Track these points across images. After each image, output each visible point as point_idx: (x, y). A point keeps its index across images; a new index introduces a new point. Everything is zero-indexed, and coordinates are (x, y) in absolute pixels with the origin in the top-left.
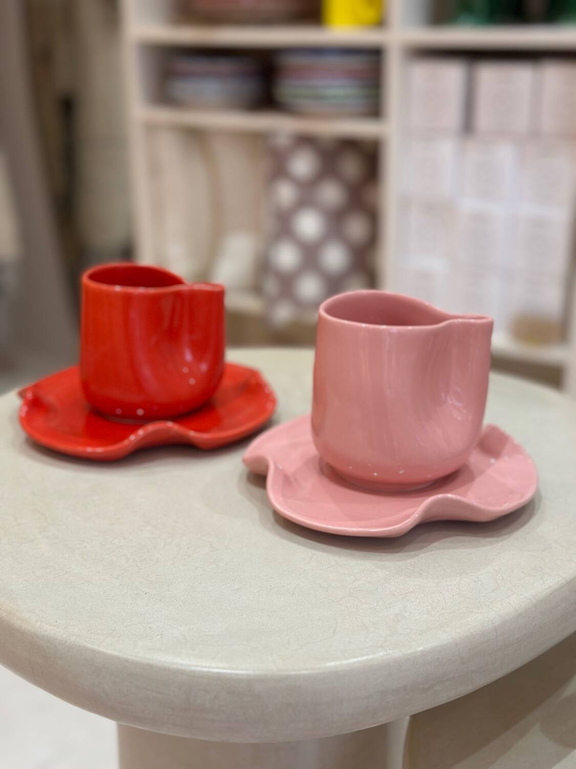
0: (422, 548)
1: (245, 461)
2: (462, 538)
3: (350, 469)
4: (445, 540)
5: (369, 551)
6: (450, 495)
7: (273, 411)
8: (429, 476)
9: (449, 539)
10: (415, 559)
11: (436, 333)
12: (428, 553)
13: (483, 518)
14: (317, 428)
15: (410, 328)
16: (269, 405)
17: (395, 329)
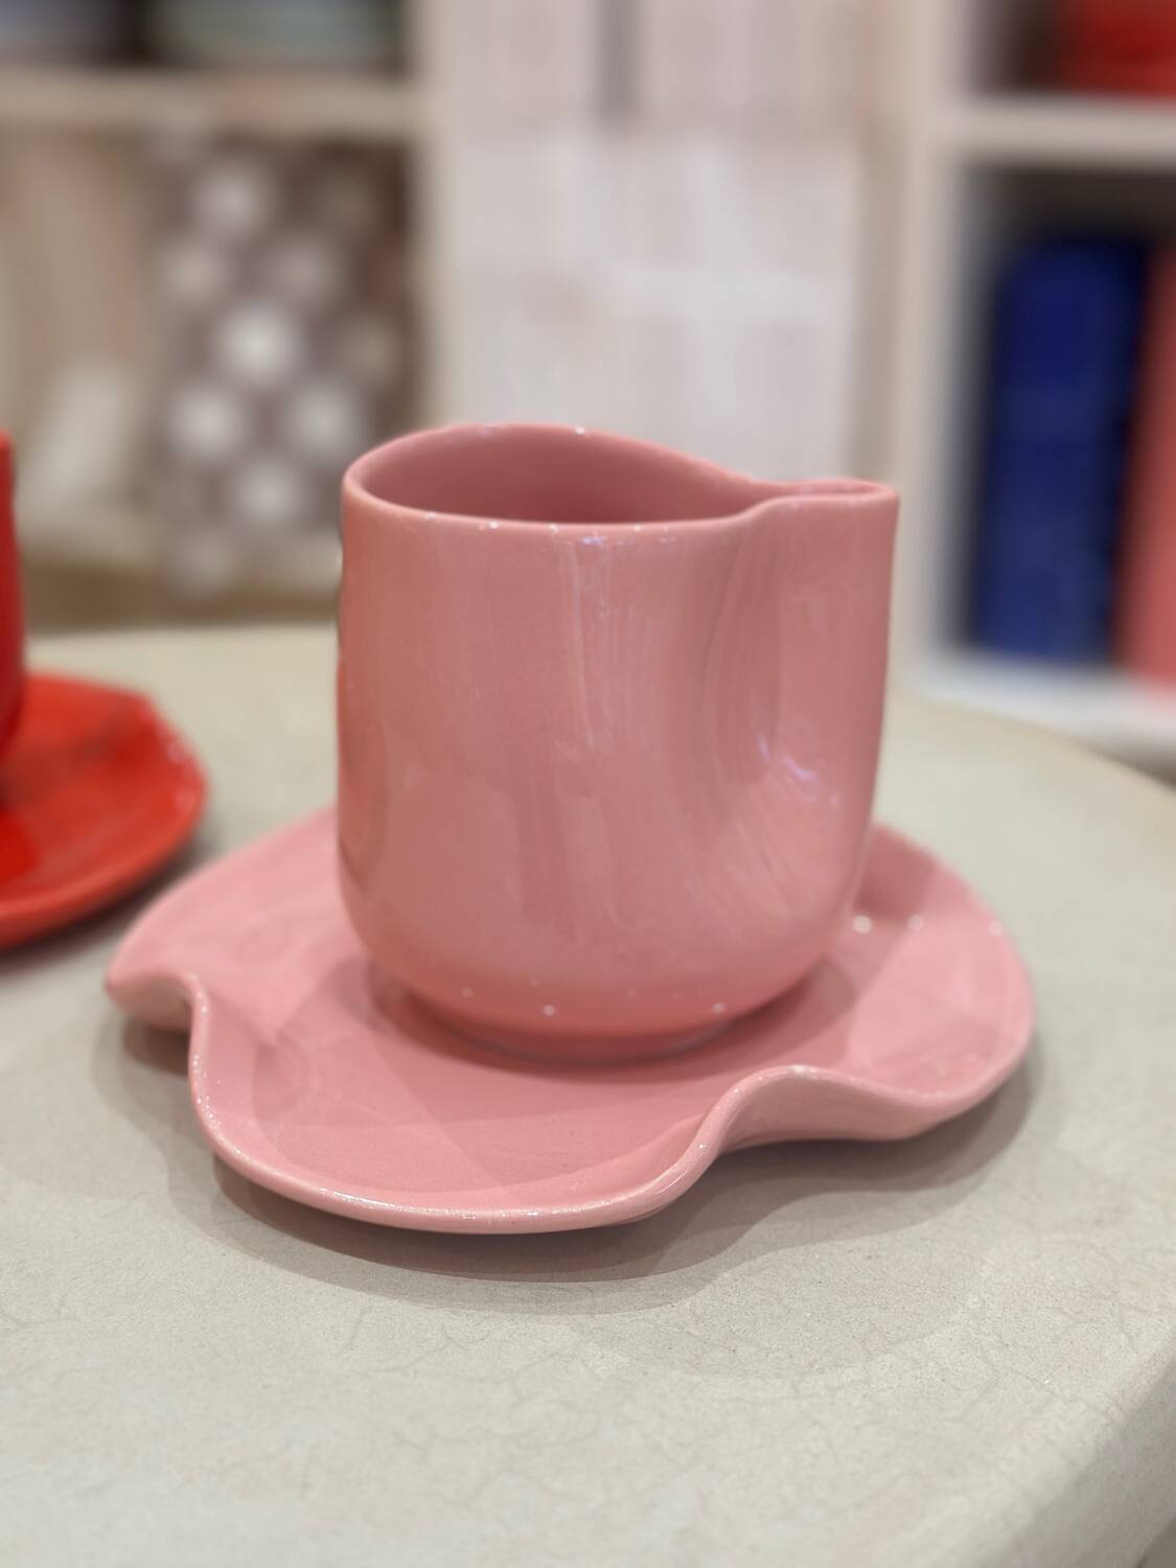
0: (719, 1248)
1: (111, 989)
2: (834, 1198)
3: (463, 999)
4: (784, 1210)
5: (551, 1280)
6: (799, 1069)
7: (196, 815)
8: (719, 1008)
9: (799, 1206)
10: (705, 1293)
11: (733, 544)
12: (744, 1267)
13: (900, 1130)
14: (357, 867)
15: (637, 528)
16: (183, 800)
17: (595, 533)
